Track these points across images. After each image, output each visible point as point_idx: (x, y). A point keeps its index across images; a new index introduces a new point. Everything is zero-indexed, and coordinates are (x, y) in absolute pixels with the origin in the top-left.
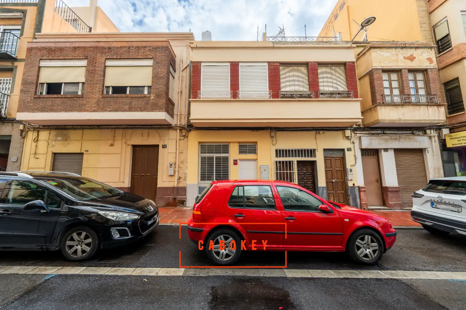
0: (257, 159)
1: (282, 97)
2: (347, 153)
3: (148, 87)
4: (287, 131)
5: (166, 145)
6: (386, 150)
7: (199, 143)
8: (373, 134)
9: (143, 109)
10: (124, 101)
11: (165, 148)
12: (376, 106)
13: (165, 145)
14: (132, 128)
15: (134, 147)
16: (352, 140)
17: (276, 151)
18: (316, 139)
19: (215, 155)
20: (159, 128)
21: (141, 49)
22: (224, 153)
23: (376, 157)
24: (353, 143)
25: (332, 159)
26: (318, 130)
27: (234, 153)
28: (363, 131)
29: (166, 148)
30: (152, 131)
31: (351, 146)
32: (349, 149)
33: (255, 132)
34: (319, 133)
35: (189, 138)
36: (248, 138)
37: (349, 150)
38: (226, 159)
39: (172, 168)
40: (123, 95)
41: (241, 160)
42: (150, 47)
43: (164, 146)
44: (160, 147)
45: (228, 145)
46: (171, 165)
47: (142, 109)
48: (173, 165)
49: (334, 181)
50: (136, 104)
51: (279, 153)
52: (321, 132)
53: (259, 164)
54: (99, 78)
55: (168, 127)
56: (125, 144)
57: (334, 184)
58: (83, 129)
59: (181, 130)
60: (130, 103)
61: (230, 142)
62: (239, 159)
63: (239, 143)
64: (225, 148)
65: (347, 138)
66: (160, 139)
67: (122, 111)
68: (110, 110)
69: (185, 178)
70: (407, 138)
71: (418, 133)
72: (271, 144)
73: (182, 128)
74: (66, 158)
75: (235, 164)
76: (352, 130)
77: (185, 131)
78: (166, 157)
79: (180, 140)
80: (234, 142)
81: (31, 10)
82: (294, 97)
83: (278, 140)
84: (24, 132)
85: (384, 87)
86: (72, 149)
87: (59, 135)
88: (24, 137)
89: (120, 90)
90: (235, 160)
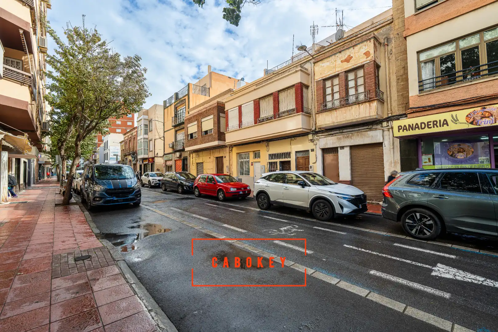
0: (261, 161)
1: (259, 122)
2: (311, 153)
3: (213, 129)
4: (274, 141)
6: (342, 148)
7: (237, 154)
8: (332, 135)
10: (208, 137)
15: (217, 158)
16: (315, 142)
17: (269, 155)
18: (290, 144)
19: (244, 160)
20: (222, 147)
22: (247, 158)
24: (316, 145)
25: (300, 158)
26: (291, 137)
27: (251, 159)
28: (323, 133)
29: (226, 158)
30: (221, 149)
31: (314, 147)
33: (258, 144)
34: (292, 139)
35: (233, 151)
36: (255, 148)
37: (313, 150)
38: (248, 162)
40: (207, 135)
41: (255, 162)
42: (212, 108)
44: (224, 157)
45: (249, 154)
46: (227, 167)
47: (212, 141)
51: (272, 156)
53: (261, 165)
55: (224, 147)
56: (213, 157)
58: (202, 151)
59: (229, 147)
61: (249, 152)
63: (254, 151)
64: (248, 156)
65: (311, 141)
66: (223, 153)
68: (204, 143)
70: (359, 134)
71: (376, 127)
72: (266, 151)
74: (200, 165)
75: (252, 165)
76: (313, 134)
77: (231, 148)
78: (226, 162)
79: (229, 153)
80: (251, 151)
81: (186, 97)
82: (264, 121)
83: (270, 147)
84: (190, 154)
85: (327, 94)
86: (200, 161)
87: (197, 155)
88: (190, 157)
89: (206, 132)
90: (252, 163)
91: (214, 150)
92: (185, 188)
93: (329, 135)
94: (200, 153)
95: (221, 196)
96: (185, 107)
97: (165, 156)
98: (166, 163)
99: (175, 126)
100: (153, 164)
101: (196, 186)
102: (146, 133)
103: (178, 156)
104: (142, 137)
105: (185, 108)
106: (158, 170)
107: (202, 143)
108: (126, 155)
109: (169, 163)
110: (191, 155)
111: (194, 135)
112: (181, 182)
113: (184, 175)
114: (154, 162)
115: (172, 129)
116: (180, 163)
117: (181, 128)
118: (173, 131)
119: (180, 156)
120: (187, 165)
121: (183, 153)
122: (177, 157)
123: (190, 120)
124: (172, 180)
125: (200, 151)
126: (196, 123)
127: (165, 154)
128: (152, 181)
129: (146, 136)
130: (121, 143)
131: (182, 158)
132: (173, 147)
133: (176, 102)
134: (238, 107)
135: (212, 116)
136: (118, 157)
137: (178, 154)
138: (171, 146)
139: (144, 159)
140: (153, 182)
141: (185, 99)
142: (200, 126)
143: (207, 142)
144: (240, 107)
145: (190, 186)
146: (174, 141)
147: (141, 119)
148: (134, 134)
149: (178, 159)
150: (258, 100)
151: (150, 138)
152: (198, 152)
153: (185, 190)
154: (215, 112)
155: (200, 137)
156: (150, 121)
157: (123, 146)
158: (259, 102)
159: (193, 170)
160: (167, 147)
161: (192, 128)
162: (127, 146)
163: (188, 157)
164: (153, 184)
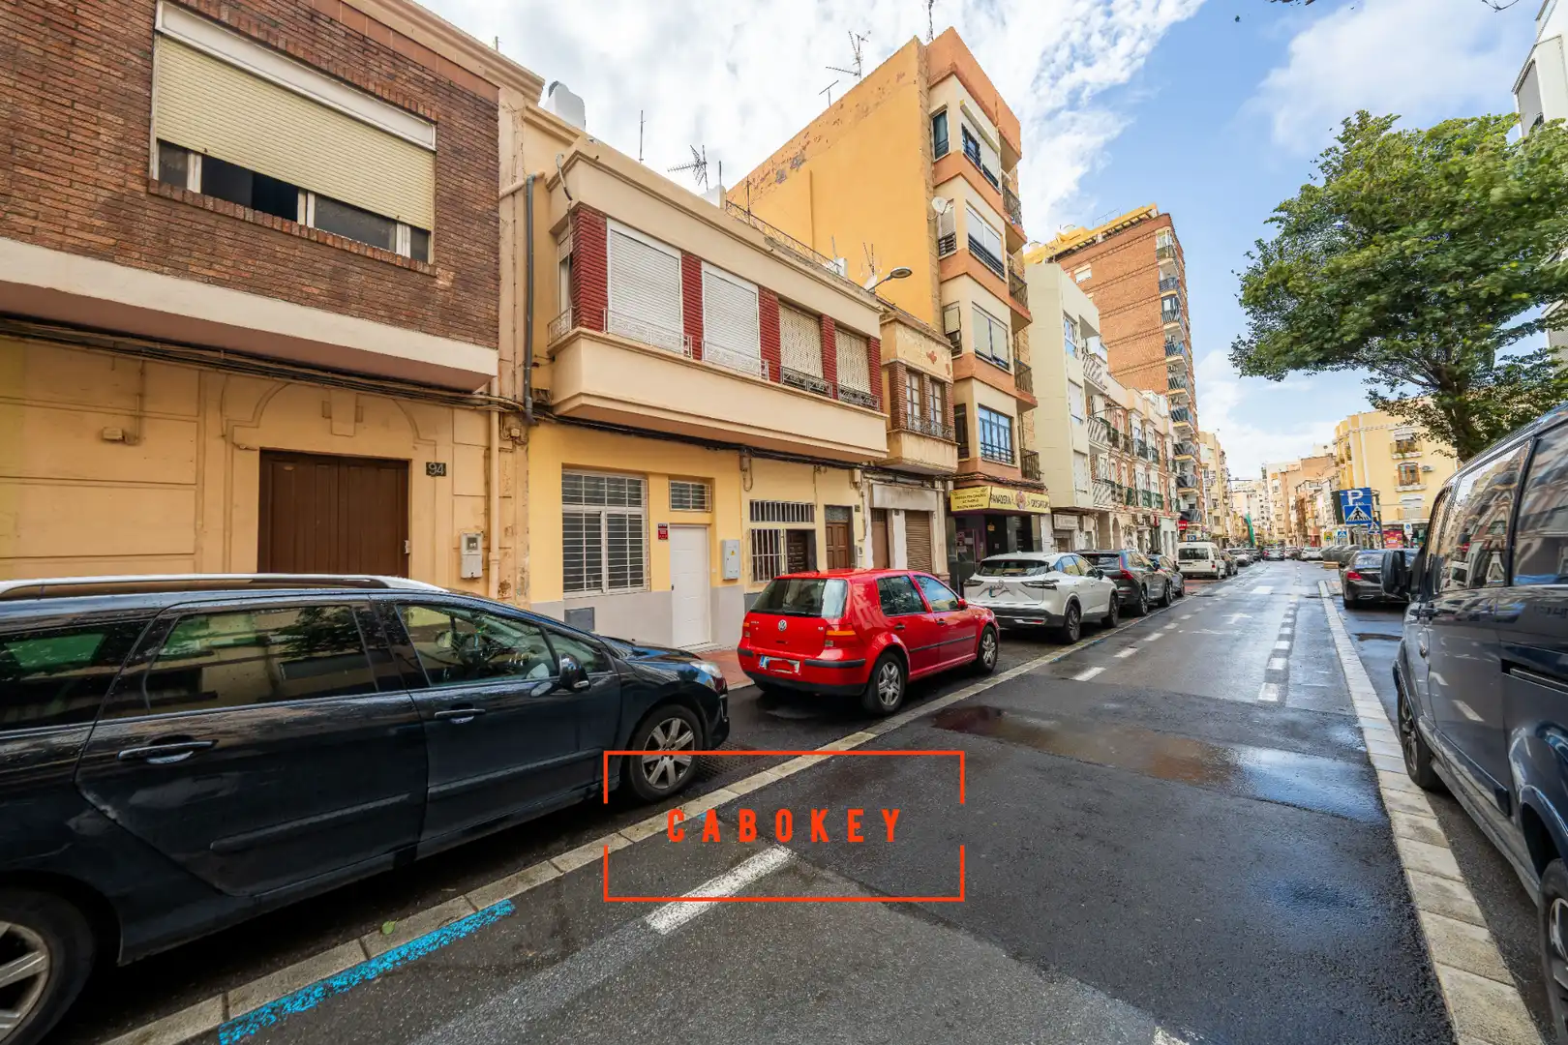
0: (709, 525)
1: (787, 383)
2: (854, 515)
3: (414, 229)
4: (770, 457)
5: (444, 465)
6: (897, 511)
7: (565, 466)
8: (885, 481)
9: (403, 318)
10: (298, 253)
11: (439, 475)
12: (897, 432)
13: (438, 465)
14: (266, 372)
16: (861, 491)
17: (751, 503)
18: (814, 482)
19: (606, 510)
20: (411, 395)
21: (377, 54)
22: (630, 502)
23: (886, 525)
24: (863, 496)
25: (836, 527)
26: (818, 463)
27: (657, 505)
28: (875, 474)
29: (444, 475)
30: (375, 403)
31: (860, 502)
32: (856, 508)
33: (710, 453)
34: (819, 470)
35: (531, 445)
38: (636, 523)
39: (474, 552)
40: (277, 222)
41: (675, 526)
42: (423, 71)
43: (436, 470)
44: (418, 470)
45: (641, 483)
46: (472, 540)
47: (395, 317)
48: (480, 539)
50: (366, 287)
51: (759, 510)
52: (822, 468)
53: (720, 537)
54: (114, 80)
55: (453, 396)
56: (222, 442)
59: (504, 416)
60: (337, 275)
61: (646, 474)
62: (671, 524)
63: (671, 477)
64: (634, 491)
65: (855, 485)
66: (418, 440)
67: (288, 298)
68: (211, 273)
69: (522, 584)
70: (918, 492)
72: (741, 487)
73: (509, 410)
75: (663, 536)
76: (861, 470)
77: (517, 423)
79: (502, 449)
80: (659, 475)
82: (804, 388)
83: (755, 479)
90: (662, 527)
144: (691, 265)
150: (776, 299)
158: (778, 306)
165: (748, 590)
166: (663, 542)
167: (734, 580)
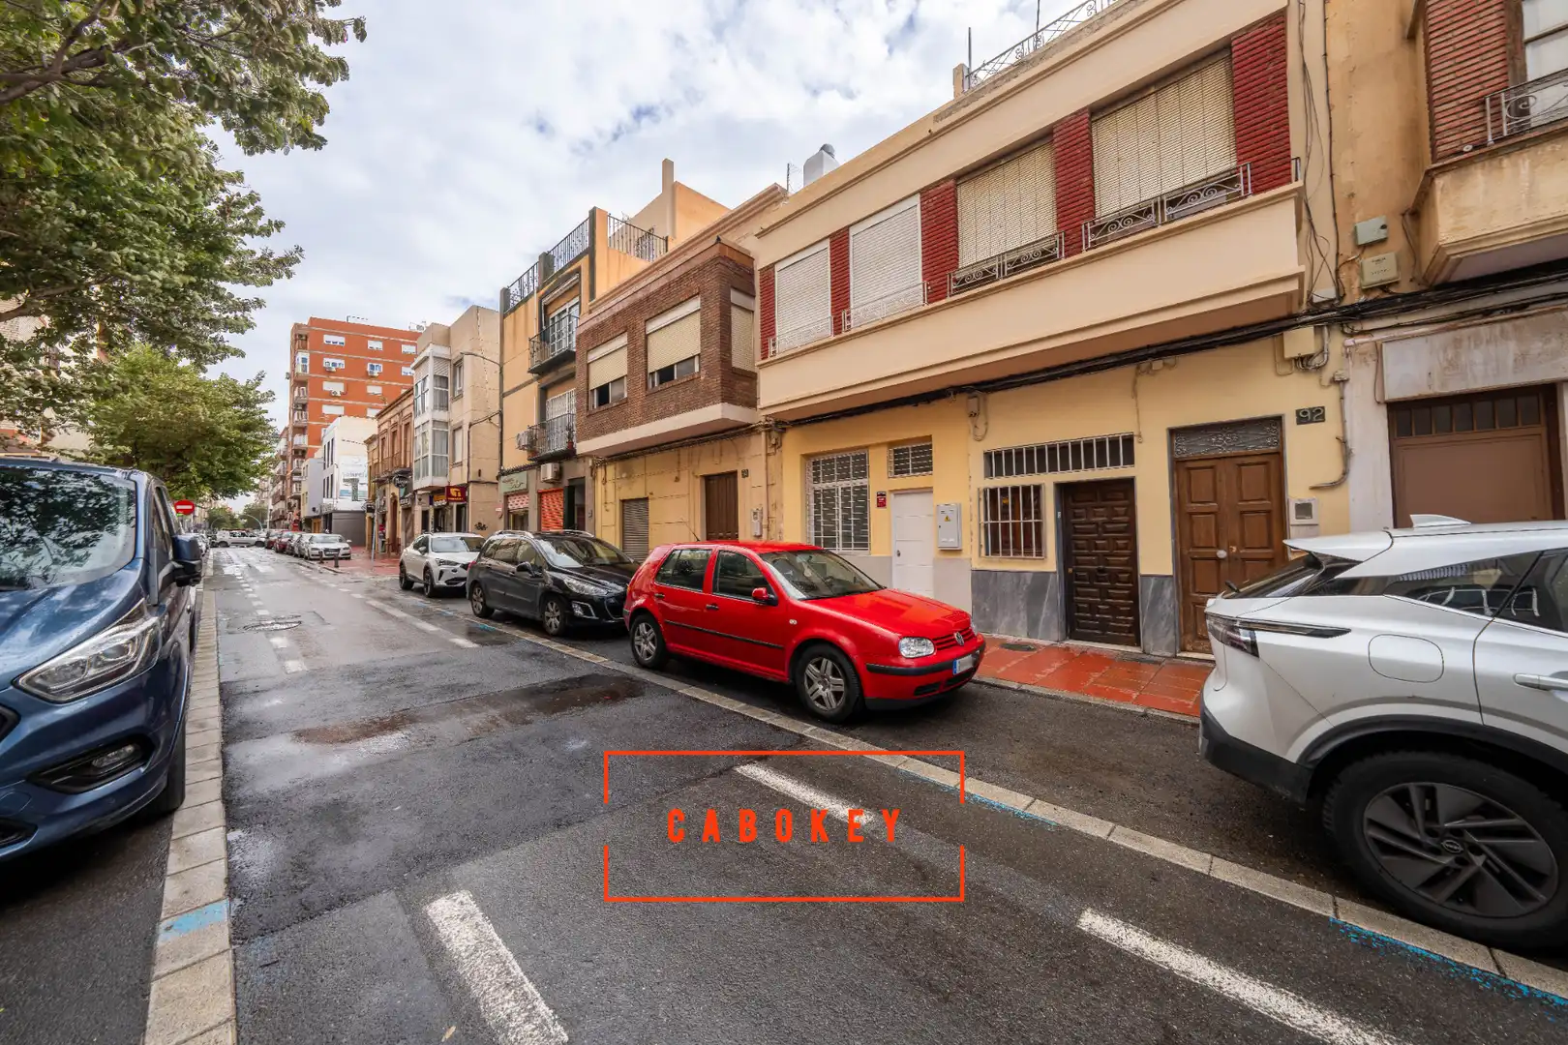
1: (958, 291)
2: (1294, 434)
3: (698, 357)
4: (1020, 385)
5: (748, 470)
7: (804, 456)
8: (1487, 312)
10: (672, 394)
13: (746, 472)
14: (700, 443)
15: (707, 479)
16: (1328, 373)
17: (988, 455)
18: (1134, 394)
19: (839, 485)
21: (683, 280)
22: (856, 476)
23: (1542, 430)
24: (1340, 383)
25: (1220, 464)
27: (879, 476)
28: (1408, 310)
29: (748, 476)
30: (726, 444)
31: (1321, 398)
32: (1305, 413)
33: (923, 409)
34: (1149, 368)
35: (784, 448)
36: (907, 427)
37: (1311, 416)
38: (862, 491)
39: (758, 519)
40: (672, 383)
41: (898, 493)
43: (745, 474)
44: (740, 474)
45: (864, 456)
46: (755, 513)
47: (691, 406)
48: (760, 512)
49: (1222, 554)
50: (690, 395)
51: (998, 461)
52: (1158, 364)
53: (938, 502)
54: (641, 359)
55: (745, 430)
56: (694, 476)
57: (1224, 566)
58: (643, 455)
59: (768, 432)
60: (677, 397)
61: (867, 447)
62: (891, 491)
63: (890, 444)
64: (860, 465)
65: (1303, 363)
66: (739, 459)
68: (656, 416)
72: (972, 436)
73: (768, 430)
74: (633, 509)
75: (882, 504)
76: (1319, 326)
77: (774, 434)
78: (749, 497)
79: (768, 455)
80: (878, 445)
81: (584, 263)
82: (993, 279)
83: (991, 423)
84: (593, 469)
85: (1528, 34)
86: (637, 492)
87: (624, 470)
88: (594, 478)
89: (666, 374)
90: (881, 495)
91: (697, 448)
92: (579, 612)
93: (1462, 316)
94: (637, 464)
95: (824, 687)
96: (577, 300)
97: (503, 478)
98: (506, 503)
99: (540, 371)
100: (464, 506)
101: (639, 610)
102: (443, 404)
103: (550, 477)
104: (427, 416)
105: (579, 303)
106: (481, 527)
107: (647, 417)
108: (381, 482)
109: (516, 504)
110: (600, 473)
111: (613, 392)
112: (559, 583)
113: (572, 545)
114: (466, 499)
115: (529, 383)
116: (556, 505)
117: (561, 376)
118: (534, 387)
119: (559, 475)
120: (582, 509)
121: (566, 465)
122: (547, 482)
123: (596, 336)
124: (514, 568)
125: (636, 456)
126: (623, 340)
127: (502, 473)
128: (436, 570)
129: (442, 416)
130: (369, 442)
131: (566, 483)
132: (531, 447)
133: (544, 286)
134: (827, 244)
135: (695, 304)
136: (360, 488)
137: (549, 470)
138: (525, 441)
139: (434, 492)
140: (442, 573)
141: (578, 271)
142: (639, 351)
143: (670, 414)
144: (839, 242)
145: (603, 599)
146: (534, 421)
147: (426, 359)
148: (406, 413)
149: (550, 487)
150: (951, 183)
151: (455, 422)
152: (628, 458)
153: (580, 618)
154: (711, 282)
155: (642, 393)
156: (458, 365)
157: (376, 453)
158: (955, 191)
159: (605, 525)
160: (510, 446)
161: (608, 365)
162: (386, 450)
163: (589, 479)
164: (442, 583)
165: (977, 566)
166: (881, 509)
167: (957, 551)
